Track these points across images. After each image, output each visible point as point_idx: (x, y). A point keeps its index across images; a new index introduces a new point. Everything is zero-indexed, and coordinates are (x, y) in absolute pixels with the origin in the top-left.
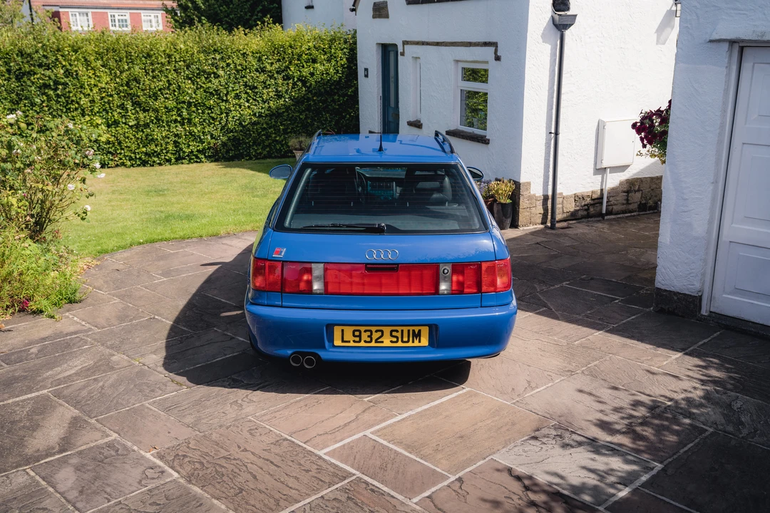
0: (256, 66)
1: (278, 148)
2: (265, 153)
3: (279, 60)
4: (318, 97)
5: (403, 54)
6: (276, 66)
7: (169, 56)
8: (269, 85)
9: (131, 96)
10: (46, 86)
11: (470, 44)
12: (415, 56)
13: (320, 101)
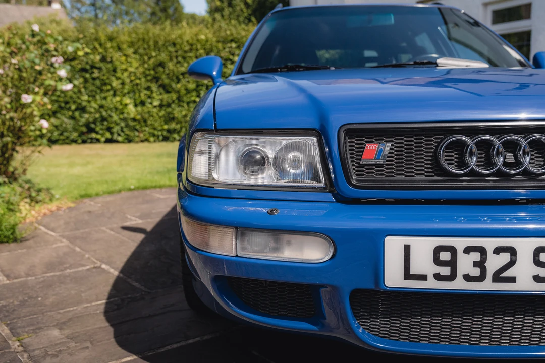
7: (192, 45)
9: (156, 79)
10: (84, 70)
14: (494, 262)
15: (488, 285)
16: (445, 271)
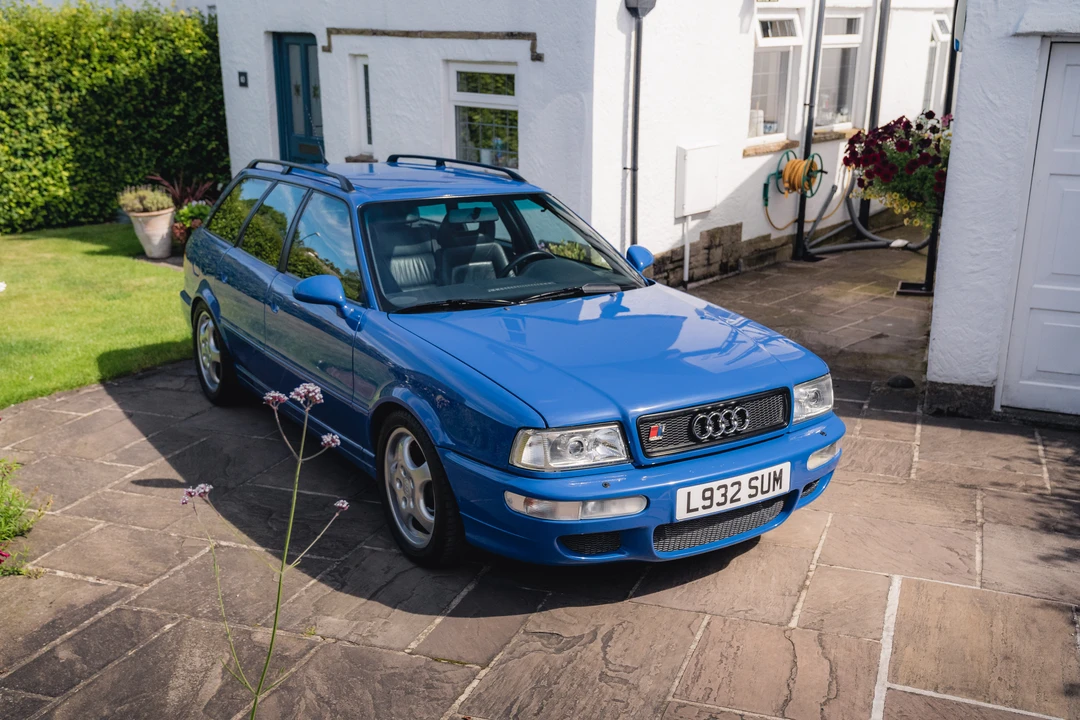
0: (8, 69)
1: (63, 209)
2: (40, 219)
3: (50, 59)
4: (123, 120)
5: (328, 49)
6: (46, 68)
8: (37, 101)
11: (478, 35)
12: (356, 52)
13: (128, 127)
14: (731, 492)
15: (729, 506)
16: (708, 503)
